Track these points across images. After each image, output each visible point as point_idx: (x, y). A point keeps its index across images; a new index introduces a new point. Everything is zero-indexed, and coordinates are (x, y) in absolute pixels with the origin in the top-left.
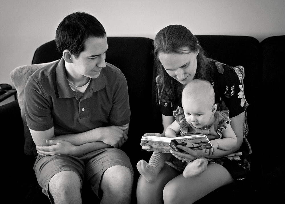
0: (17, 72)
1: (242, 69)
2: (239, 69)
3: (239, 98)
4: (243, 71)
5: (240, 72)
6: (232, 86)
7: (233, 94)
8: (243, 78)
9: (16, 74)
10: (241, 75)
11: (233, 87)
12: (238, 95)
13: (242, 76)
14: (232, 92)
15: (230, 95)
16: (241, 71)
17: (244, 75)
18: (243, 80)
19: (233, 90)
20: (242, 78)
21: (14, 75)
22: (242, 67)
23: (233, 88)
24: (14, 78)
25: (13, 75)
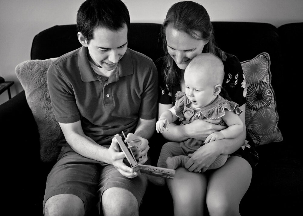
0: (26, 68)
1: (267, 56)
2: (263, 56)
3: (243, 88)
4: (268, 58)
5: (265, 60)
6: (236, 74)
7: (237, 83)
8: (270, 65)
9: (24, 69)
10: (266, 62)
11: (238, 75)
12: (242, 84)
13: (268, 63)
14: (237, 81)
15: (234, 85)
16: (266, 58)
17: (270, 62)
18: (269, 68)
19: (237, 79)
20: (268, 65)
21: (22, 71)
22: (267, 53)
23: (237, 77)
24: (22, 74)
25: (20, 71)
